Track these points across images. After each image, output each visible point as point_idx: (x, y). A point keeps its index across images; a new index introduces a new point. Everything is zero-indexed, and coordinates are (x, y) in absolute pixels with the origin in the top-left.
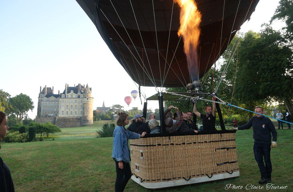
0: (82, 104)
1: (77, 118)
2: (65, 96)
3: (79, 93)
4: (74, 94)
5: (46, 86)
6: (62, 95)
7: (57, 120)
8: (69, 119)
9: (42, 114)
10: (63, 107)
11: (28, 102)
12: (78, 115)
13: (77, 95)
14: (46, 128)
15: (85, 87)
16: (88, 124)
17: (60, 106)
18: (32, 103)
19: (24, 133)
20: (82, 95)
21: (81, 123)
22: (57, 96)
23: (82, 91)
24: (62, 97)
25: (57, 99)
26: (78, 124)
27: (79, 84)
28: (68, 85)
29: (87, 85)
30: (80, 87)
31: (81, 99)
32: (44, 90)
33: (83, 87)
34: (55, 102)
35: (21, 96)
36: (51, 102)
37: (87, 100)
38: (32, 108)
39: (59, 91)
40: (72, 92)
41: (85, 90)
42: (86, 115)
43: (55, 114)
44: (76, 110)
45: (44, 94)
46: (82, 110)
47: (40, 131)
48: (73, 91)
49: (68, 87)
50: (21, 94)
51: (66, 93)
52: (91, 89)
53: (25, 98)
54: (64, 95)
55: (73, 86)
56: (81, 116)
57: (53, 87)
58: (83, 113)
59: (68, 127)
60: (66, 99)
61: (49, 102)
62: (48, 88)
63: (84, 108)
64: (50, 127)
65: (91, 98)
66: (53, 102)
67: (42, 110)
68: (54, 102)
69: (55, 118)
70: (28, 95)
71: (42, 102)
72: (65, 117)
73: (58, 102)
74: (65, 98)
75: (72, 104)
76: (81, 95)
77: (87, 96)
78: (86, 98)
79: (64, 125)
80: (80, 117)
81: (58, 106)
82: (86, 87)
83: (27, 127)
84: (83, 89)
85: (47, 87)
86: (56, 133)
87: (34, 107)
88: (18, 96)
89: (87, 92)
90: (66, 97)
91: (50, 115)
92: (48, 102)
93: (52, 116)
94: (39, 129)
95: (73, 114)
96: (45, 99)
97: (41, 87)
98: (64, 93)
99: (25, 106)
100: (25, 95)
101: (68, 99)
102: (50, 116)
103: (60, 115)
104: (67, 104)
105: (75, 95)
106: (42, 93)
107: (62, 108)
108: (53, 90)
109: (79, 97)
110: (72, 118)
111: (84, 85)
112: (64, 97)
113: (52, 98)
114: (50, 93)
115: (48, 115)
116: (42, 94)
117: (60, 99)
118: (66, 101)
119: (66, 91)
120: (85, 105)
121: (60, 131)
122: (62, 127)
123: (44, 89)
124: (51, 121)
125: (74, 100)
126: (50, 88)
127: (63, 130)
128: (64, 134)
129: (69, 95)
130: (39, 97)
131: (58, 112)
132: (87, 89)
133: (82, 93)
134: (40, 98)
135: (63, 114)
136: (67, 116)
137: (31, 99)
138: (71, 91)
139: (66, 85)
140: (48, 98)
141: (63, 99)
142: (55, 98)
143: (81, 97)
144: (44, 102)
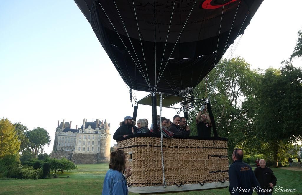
0: (99, 140)
1: (93, 154)
2: (83, 131)
3: (97, 129)
4: (92, 129)
5: (64, 120)
6: (80, 130)
7: (74, 155)
8: (86, 155)
9: (58, 149)
10: (80, 142)
11: (45, 137)
12: (95, 151)
13: (95, 131)
14: (62, 164)
15: (103, 123)
16: (105, 161)
17: (78, 141)
18: (49, 137)
19: (38, 169)
20: (100, 130)
21: (97, 160)
22: (74, 131)
23: (100, 127)
24: (79, 132)
25: (74, 134)
26: (95, 161)
27: (97, 120)
28: (86, 120)
29: (105, 121)
30: (98, 122)
31: (99, 135)
32: (62, 125)
33: (101, 123)
35: (38, 130)
36: (68, 137)
37: (105, 136)
38: (48, 142)
39: (77, 126)
40: (90, 127)
41: (103, 126)
42: (103, 152)
43: (72, 150)
44: (93, 146)
46: (99, 146)
47: (54, 167)
48: (91, 127)
49: (86, 122)
50: (39, 127)
51: (84, 128)
52: (109, 125)
53: (42, 132)
54: (82, 130)
56: (98, 152)
57: (71, 122)
58: (100, 149)
59: (84, 164)
60: (84, 135)
61: (66, 137)
62: (66, 123)
63: (101, 144)
64: (66, 163)
65: (109, 134)
67: (58, 145)
68: (71, 137)
69: (71, 154)
70: (45, 129)
71: (59, 137)
72: (82, 153)
73: (75, 137)
74: (83, 133)
75: (89, 140)
76: (98, 131)
77: (105, 132)
78: (103, 134)
79: (80, 161)
80: (96, 154)
81: (75, 142)
82: (105, 123)
83: (42, 162)
84: (101, 125)
85: (65, 121)
86: (71, 170)
87: (50, 142)
88: (35, 130)
89: (105, 128)
90: (84, 133)
91: (66, 150)
92: (65, 137)
93: (69, 152)
94: (54, 165)
95: (90, 150)
96: (62, 133)
97: (59, 121)
98: (82, 128)
99: (41, 141)
100: (42, 129)
101: (85, 135)
102: (66, 152)
103: (77, 151)
104: (84, 139)
105: (93, 131)
106: (60, 127)
107: (79, 144)
108: (71, 125)
109: (97, 133)
110: (89, 154)
111: (102, 121)
112: (82, 132)
113: (69, 133)
114: (68, 128)
115: (64, 150)
116: (59, 129)
117: (77, 134)
118: (84, 137)
119: (84, 126)
120: (103, 141)
121: (75, 168)
122: (77, 164)
123: (62, 123)
124: (67, 156)
125: (91, 136)
126: (68, 123)
127: (79, 167)
128: (80, 171)
129: (87, 131)
130: (57, 131)
131: (74, 148)
132: (105, 125)
133: (100, 129)
134: (58, 133)
135: (79, 150)
136: (83, 152)
137: (48, 134)
139: (84, 120)
140: (65, 132)
141: (81, 134)
142: (72, 133)
143: (98, 133)
144: (61, 137)
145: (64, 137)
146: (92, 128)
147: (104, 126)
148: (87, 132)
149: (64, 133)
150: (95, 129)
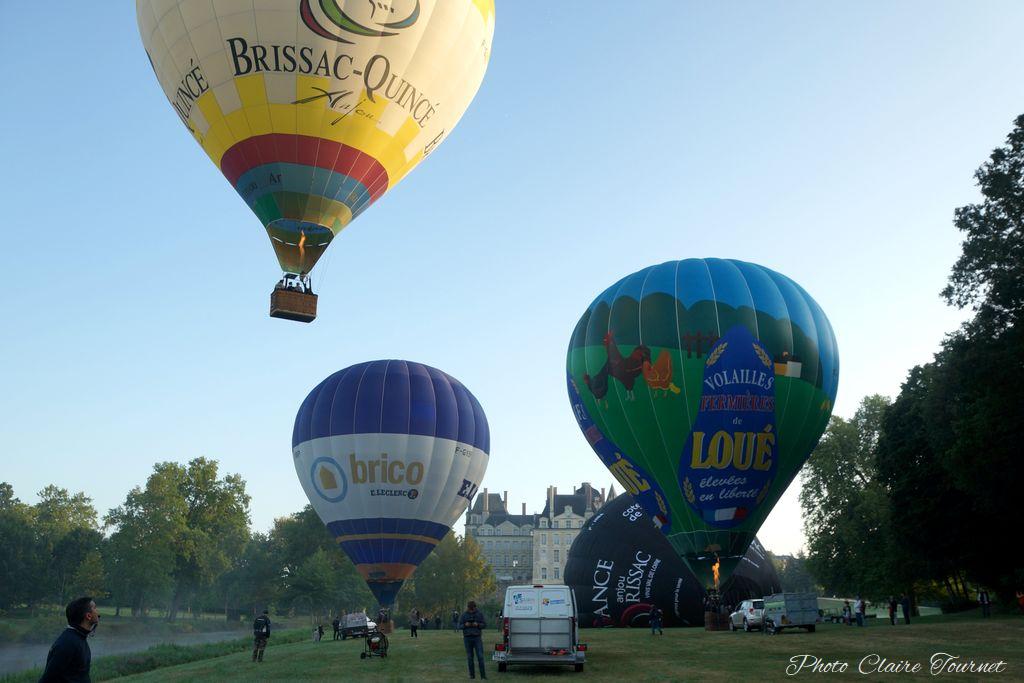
2: (550, 523)
4: (574, 516)
5: (486, 490)
6: (541, 520)
10: (544, 554)
13: (584, 520)
15: (606, 495)
17: (537, 553)
22: (523, 520)
24: (541, 526)
25: (519, 531)
27: (584, 484)
28: (555, 489)
29: (612, 489)
30: (591, 493)
32: (482, 502)
33: (595, 492)
34: (515, 539)
36: (504, 539)
39: (524, 505)
40: (569, 510)
43: (517, 575)
45: (480, 513)
48: (571, 508)
49: (556, 496)
51: (552, 514)
54: (546, 520)
55: (571, 492)
57: (506, 493)
60: (553, 533)
61: (499, 539)
62: (491, 496)
66: (507, 539)
68: (511, 540)
71: (478, 538)
73: (523, 539)
74: (550, 528)
81: (531, 552)
82: (609, 495)
84: (597, 499)
85: (489, 492)
90: (553, 526)
91: (503, 577)
92: (494, 540)
96: (487, 529)
98: (546, 512)
101: (557, 532)
103: (538, 580)
104: (557, 547)
105: (575, 521)
106: (475, 510)
107: (542, 559)
108: (505, 501)
111: (603, 490)
112: (547, 526)
113: (507, 528)
114: (499, 512)
116: (475, 515)
117: (535, 533)
118: (552, 538)
119: (552, 508)
123: (481, 498)
125: (573, 534)
126: (497, 496)
129: (561, 520)
130: (468, 523)
131: (529, 569)
134: (472, 528)
135: (544, 576)
136: (556, 581)
138: (566, 508)
139: (549, 491)
140: (494, 526)
141: (544, 532)
142: (513, 525)
144: (483, 539)
145: (490, 539)
146: (575, 512)
148: (562, 524)
149: (491, 527)
150: (583, 516)
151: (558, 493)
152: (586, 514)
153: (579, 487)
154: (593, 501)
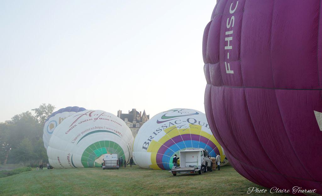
3: (134, 122)
4: (128, 122)
13: (132, 124)
20: (138, 124)
23: (138, 119)
28: (121, 111)
29: (144, 113)
31: (137, 129)
33: (138, 113)
41: (141, 118)
48: (127, 119)
49: (121, 115)
52: (148, 116)
55: (128, 113)
76: (136, 124)
84: (138, 115)
105: (129, 124)
109: (134, 126)
111: (141, 112)
132: (144, 117)
133: (138, 122)
138: (125, 119)
139: (118, 112)
143: (136, 127)
147: (143, 119)
151: (122, 113)
152: (133, 122)
153: (131, 110)
154: (137, 116)
